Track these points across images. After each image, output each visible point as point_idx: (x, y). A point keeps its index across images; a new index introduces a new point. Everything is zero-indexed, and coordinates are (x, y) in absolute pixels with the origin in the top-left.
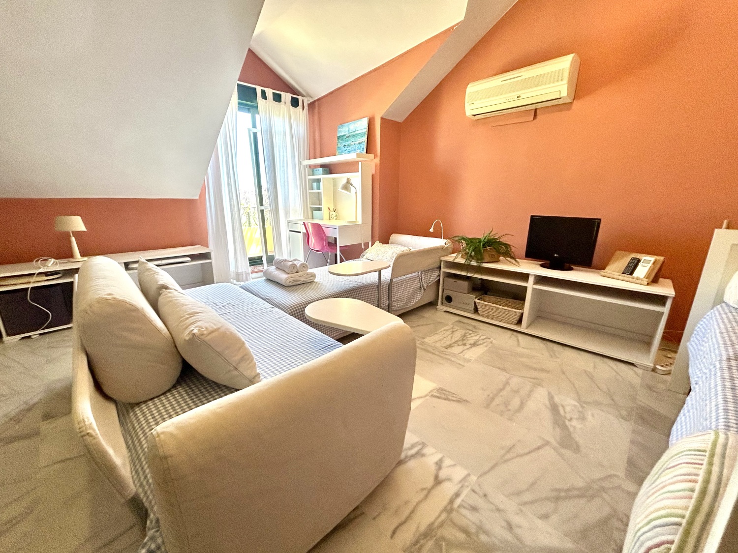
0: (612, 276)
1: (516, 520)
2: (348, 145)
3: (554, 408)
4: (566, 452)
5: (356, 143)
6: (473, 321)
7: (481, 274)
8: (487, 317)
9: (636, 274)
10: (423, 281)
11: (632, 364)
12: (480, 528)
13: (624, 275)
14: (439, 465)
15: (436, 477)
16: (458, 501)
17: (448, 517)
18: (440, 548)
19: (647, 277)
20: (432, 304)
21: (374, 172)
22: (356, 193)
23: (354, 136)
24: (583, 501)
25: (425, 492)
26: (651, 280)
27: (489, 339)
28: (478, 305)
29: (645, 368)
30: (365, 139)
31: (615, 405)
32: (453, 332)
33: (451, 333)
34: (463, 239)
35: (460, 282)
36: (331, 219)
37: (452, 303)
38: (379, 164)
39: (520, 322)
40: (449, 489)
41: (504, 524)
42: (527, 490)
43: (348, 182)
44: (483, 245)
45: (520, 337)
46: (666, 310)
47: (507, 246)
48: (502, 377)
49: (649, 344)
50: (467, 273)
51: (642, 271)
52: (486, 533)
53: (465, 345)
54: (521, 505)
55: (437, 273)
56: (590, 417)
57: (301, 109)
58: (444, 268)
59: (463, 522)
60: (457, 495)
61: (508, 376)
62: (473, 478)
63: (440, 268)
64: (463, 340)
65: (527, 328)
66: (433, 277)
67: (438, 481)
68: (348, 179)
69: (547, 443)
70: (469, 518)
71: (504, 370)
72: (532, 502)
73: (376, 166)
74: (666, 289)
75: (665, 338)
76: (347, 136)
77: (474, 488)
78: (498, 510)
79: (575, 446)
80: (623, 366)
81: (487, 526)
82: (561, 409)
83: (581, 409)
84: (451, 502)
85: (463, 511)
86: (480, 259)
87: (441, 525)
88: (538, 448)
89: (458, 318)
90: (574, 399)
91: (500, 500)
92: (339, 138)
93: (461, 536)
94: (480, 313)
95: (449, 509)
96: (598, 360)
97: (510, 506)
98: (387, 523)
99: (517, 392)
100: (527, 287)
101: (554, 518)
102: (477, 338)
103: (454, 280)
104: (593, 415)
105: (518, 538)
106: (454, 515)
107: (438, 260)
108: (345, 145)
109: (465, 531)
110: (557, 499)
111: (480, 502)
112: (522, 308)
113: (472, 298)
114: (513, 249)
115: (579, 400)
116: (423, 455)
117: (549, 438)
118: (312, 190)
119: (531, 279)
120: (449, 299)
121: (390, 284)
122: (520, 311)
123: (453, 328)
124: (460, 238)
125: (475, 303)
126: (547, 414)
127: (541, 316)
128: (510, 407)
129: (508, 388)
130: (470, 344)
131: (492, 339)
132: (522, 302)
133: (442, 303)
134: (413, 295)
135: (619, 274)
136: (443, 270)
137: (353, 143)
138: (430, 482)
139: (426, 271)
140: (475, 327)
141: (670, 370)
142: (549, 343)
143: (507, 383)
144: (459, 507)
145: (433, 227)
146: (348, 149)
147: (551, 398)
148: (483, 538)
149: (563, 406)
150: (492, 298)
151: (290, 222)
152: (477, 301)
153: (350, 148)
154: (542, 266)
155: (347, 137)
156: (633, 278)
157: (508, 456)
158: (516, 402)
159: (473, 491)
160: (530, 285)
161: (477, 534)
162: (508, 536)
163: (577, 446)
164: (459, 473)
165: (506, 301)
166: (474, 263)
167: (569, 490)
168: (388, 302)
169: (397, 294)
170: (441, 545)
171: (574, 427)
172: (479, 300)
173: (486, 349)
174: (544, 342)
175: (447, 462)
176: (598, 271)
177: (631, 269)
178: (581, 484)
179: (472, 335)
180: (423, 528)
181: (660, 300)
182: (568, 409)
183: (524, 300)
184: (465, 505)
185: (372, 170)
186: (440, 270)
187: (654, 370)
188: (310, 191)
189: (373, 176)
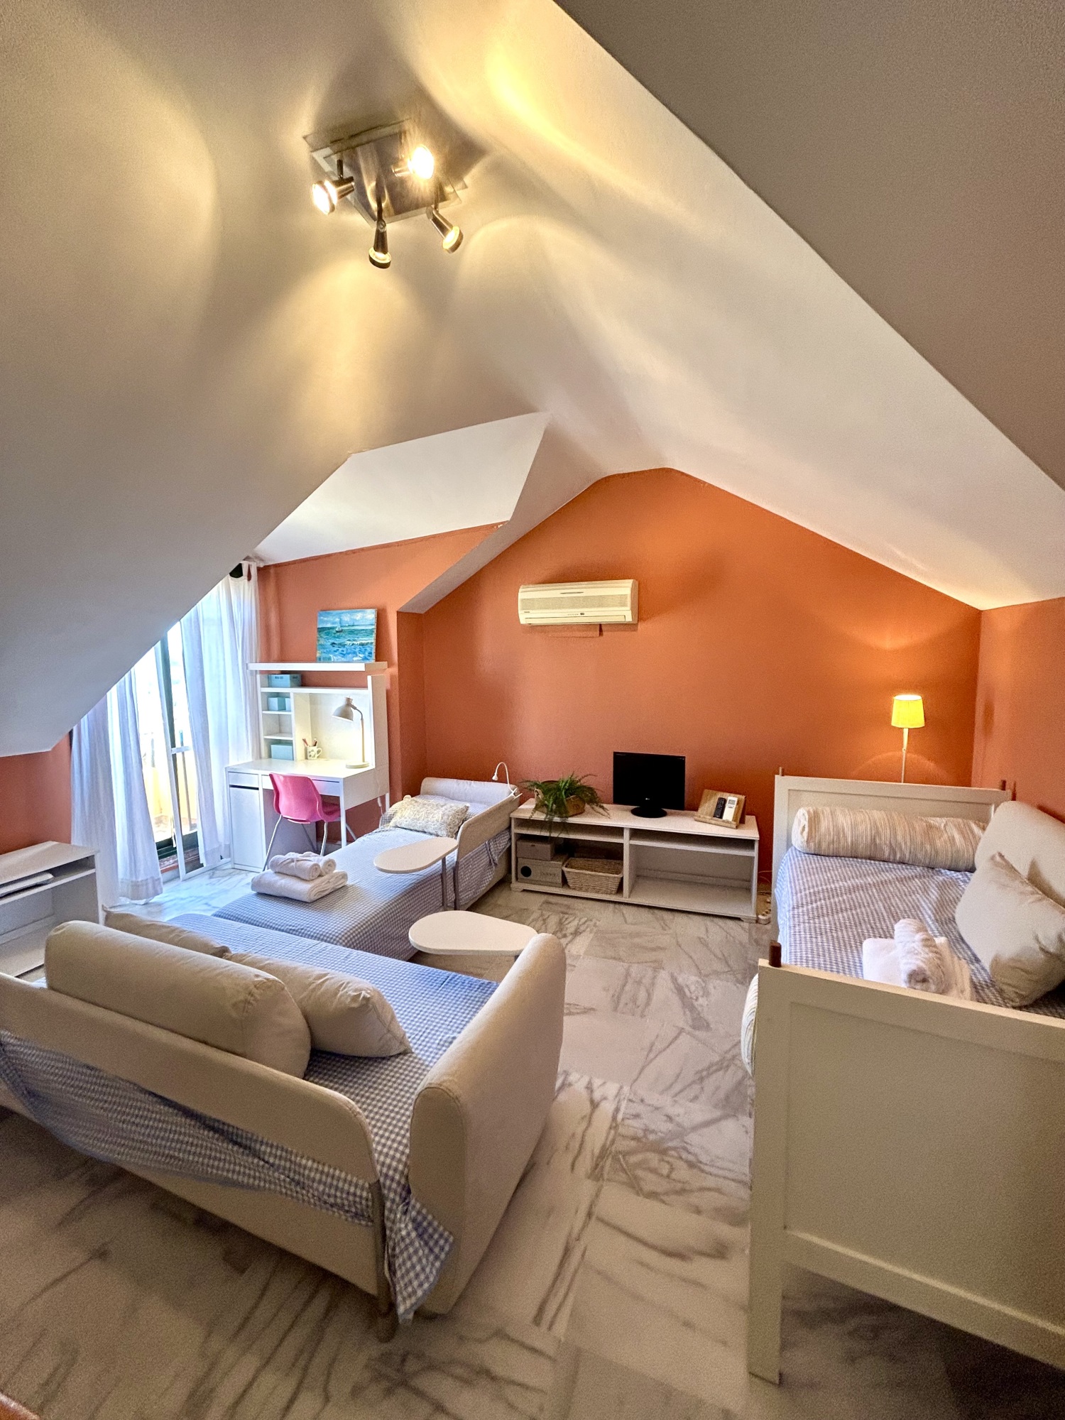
0: (704, 820)
1: (672, 1111)
2: (340, 644)
3: (680, 990)
4: (701, 1034)
5: (355, 642)
6: (565, 898)
7: (567, 832)
8: (580, 889)
9: (725, 817)
10: (493, 853)
11: (739, 919)
12: (646, 1130)
13: (715, 818)
14: (589, 1088)
15: (592, 1101)
16: (620, 1117)
17: (616, 1133)
18: (619, 1160)
19: (735, 819)
20: (503, 882)
21: (389, 687)
22: (362, 719)
23: (352, 632)
24: (721, 1073)
25: (587, 1119)
26: (738, 821)
27: (591, 920)
28: (567, 875)
29: (749, 920)
30: (372, 639)
31: (731, 971)
32: (544, 920)
33: (542, 922)
34: (536, 784)
35: (539, 846)
36: (308, 757)
37: (531, 877)
38: (397, 676)
39: (620, 889)
40: (607, 1108)
41: (665, 1118)
42: (676, 1081)
43: (349, 703)
44: (565, 793)
45: (625, 909)
46: (754, 853)
47: (590, 789)
48: (620, 968)
49: (749, 890)
50: (550, 832)
51: (729, 813)
52: (653, 1132)
53: (565, 936)
54: (673, 1097)
55: (507, 838)
56: (712, 991)
57: (246, 580)
58: (515, 828)
59: (631, 1132)
60: (617, 1110)
61: (626, 965)
62: (626, 1089)
63: (509, 828)
64: (561, 930)
65: (629, 897)
66: (502, 843)
67: (594, 1105)
68: (348, 700)
69: (682, 1030)
70: (635, 1126)
71: (620, 959)
72: (681, 1091)
73: (392, 677)
74: (750, 832)
75: (760, 880)
76: (337, 630)
77: (630, 1098)
78: (657, 1109)
79: (705, 1024)
80: (730, 923)
81: (653, 1127)
82: (686, 990)
83: (704, 985)
84: (614, 1118)
85: (627, 1122)
86: (562, 812)
87: (613, 1142)
88: (676, 1038)
89: (544, 898)
90: (696, 976)
91: (654, 1099)
92: (321, 630)
93: (633, 1144)
94: (571, 886)
95: (614, 1125)
96: (708, 921)
97: (666, 1101)
98: (562, 1162)
99: (639, 983)
100: (623, 844)
101: (703, 1098)
102: (575, 923)
103: (531, 844)
104: (715, 988)
105: (678, 1125)
106: (621, 1130)
107: (507, 817)
108: (334, 643)
109: (634, 1138)
110: (702, 1079)
111: (639, 1108)
112: (619, 871)
113: (557, 867)
114: (599, 793)
115: (700, 974)
116: (570, 1085)
117: (681, 1024)
118: (268, 710)
119: (627, 834)
120: (526, 872)
121: (456, 869)
122: (620, 876)
123: (542, 915)
124: (532, 784)
125: (563, 872)
126: (675, 1000)
127: (640, 876)
128: (638, 1003)
129: (630, 981)
130: (572, 934)
131: (594, 920)
132: (618, 862)
133: (517, 879)
134: (483, 875)
135: (710, 818)
136: (515, 830)
137: (351, 643)
138: (587, 1108)
139: (495, 838)
140: (568, 907)
141: (769, 919)
142: (656, 911)
143: (628, 975)
144: (623, 1120)
145: (496, 773)
146: (340, 649)
147: (674, 980)
148: (652, 1137)
149: (687, 986)
150: (580, 861)
151: (231, 772)
152: (565, 869)
153: (345, 649)
154: (635, 812)
155: (337, 632)
156: (724, 821)
157: (652, 1056)
158: (642, 995)
159: (630, 1100)
160: (626, 841)
161: (645, 1136)
162: (670, 1126)
163: (707, 1023)
164: (612, 1089)
165: (598, 863)
166: (557, 819)
167: (709, 1068)
168: (454, 895)
169: (465, 879)
170: (619, 1158)
171: (702, 1006)
172: (566, 867)
173: (592, 935)
174: (651, 911)
175: (597, 1082)
176: (692, 812)
177: (719, 812)
178: (716, 1058)
179: (569, 920)
180: (597, 1151)
181: (748, 844)
182: (693, 988)
183: (621, 858)
184: (628, 1116)
185: (386, 684)
186: (510, 831)
187: (757, 921)
188: (265, 712)
189: (388, 692)
